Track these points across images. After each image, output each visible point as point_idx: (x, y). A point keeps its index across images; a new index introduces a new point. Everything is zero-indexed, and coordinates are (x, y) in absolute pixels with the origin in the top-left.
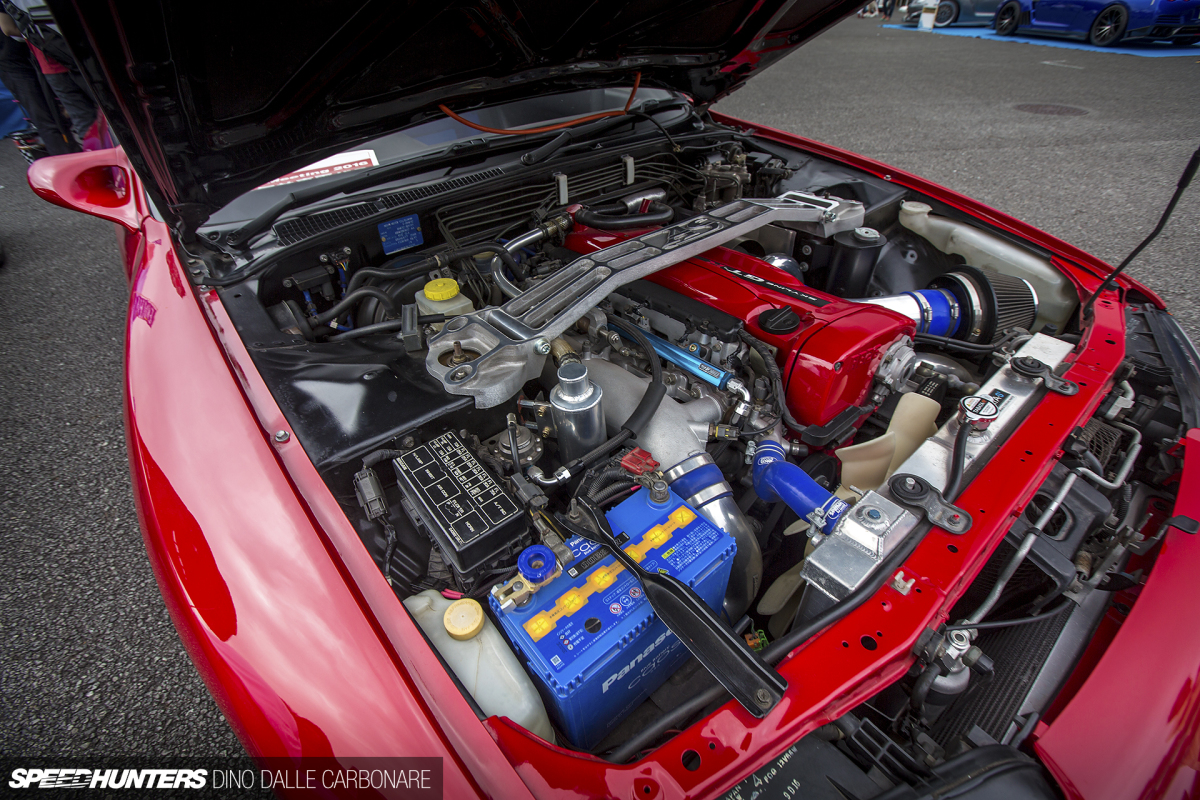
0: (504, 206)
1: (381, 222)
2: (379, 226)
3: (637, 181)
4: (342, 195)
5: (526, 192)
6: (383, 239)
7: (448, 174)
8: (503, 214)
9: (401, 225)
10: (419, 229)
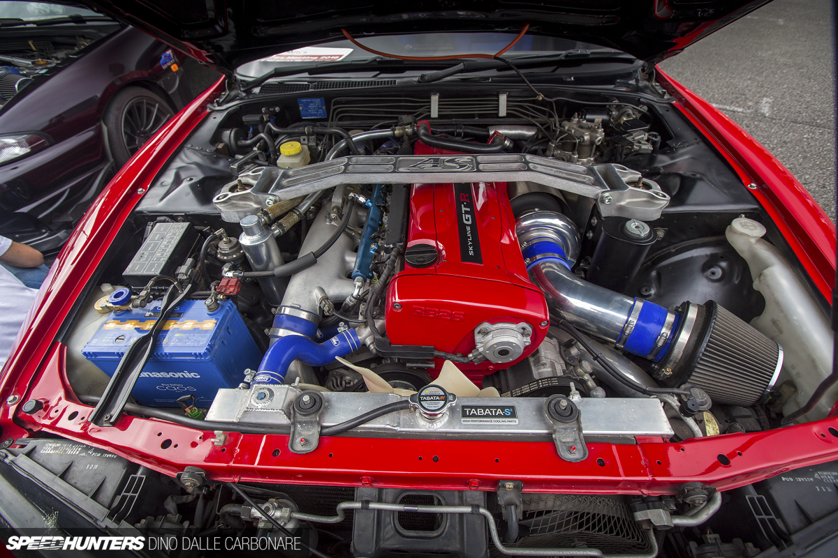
0: (387, 107)
1: (300, 97)
2: (299, 100)
3: (509, 115)
4: (306, 75)
5: (406, 101)
6: (301, 108)
7: (375, 76)
8: (386, 113)
9: (312, 102)
10: (324, 108)
